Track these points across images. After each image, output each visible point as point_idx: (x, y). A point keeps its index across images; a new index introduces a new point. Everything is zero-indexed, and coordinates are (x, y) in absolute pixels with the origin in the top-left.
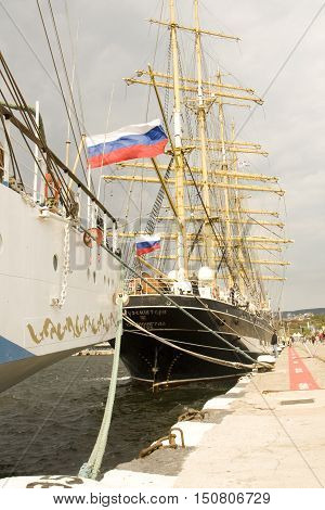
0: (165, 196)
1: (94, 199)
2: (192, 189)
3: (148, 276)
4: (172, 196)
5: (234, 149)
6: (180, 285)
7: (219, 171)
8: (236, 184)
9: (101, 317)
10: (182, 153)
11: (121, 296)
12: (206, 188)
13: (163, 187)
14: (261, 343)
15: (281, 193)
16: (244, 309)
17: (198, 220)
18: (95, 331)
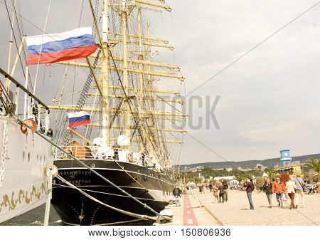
0: (93, 79)
1: (30, 95)
2: (114, 74)
3: (77, 144)
4: (99, 80)
5: (148, 43)
6: (103, 150)
7: (136, 60)
8: (149, 71)
9: (34, 189)
10: (108, 46)
11: (51, 169)
12: (125, 73)
13: (92, 72)
14: (164, 194)
15: (182, 79)
16: (151, 169)
17: (120, 98)
18: (28, 201)
